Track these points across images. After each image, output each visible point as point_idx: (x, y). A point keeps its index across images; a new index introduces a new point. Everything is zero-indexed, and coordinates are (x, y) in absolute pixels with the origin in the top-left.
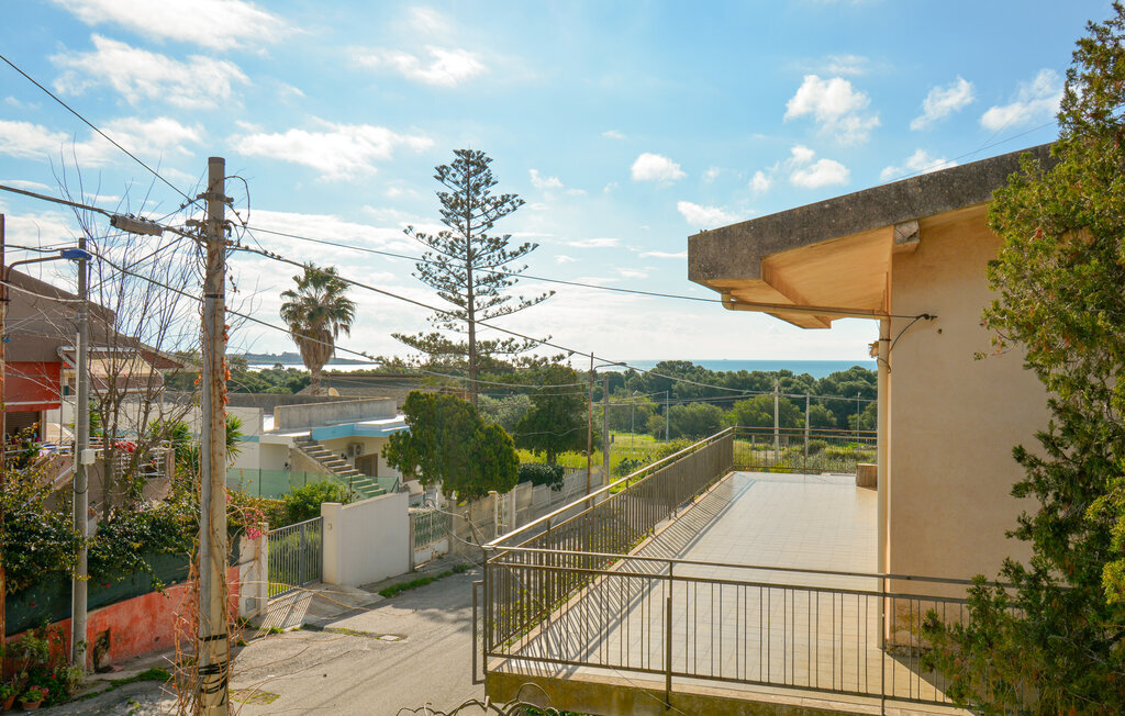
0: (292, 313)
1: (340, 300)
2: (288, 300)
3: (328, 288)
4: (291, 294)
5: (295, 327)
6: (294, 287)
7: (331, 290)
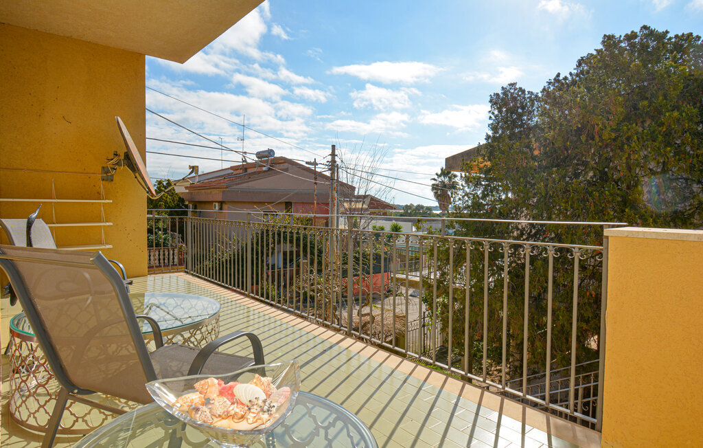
0: (434, 187)
1: (454, 182)
2: (434, 182)
3: (449, 177)
4: (434, 179)
5: (436, 193)
6: (436, 177)
7: (450, 178)
